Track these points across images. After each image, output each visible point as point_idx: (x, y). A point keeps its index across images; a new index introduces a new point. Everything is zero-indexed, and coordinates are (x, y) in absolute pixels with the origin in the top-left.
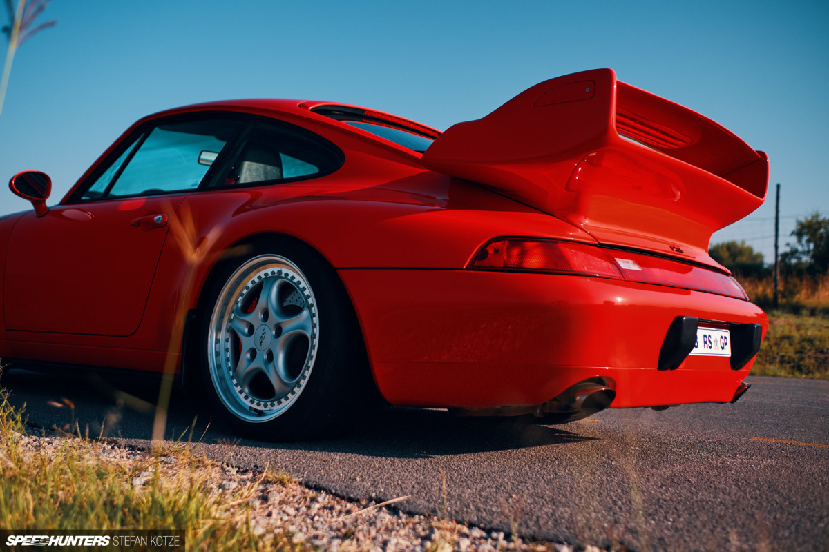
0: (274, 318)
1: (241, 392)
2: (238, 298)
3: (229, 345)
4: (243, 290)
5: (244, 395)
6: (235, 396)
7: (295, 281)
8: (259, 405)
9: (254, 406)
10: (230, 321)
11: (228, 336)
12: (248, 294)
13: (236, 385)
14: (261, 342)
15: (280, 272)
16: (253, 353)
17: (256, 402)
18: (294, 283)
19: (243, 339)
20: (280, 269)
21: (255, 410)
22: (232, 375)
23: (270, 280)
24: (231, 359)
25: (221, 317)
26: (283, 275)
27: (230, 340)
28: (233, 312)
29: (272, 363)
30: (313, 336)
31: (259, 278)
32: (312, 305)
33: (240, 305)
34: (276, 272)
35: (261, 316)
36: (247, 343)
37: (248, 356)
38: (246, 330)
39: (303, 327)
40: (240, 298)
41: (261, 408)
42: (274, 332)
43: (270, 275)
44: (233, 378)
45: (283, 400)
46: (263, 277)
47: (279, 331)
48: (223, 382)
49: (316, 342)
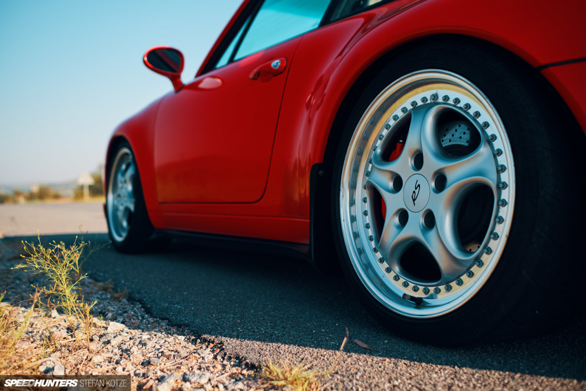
0: (432, 163)
1: (388, 270)
2: (376, 141)
3: (367, 207)
4: (382, 130)
5: (392, 274)
6: (381, 276)
7: (461, 105)
8: (416, 289)
9: (409, 292)
10: (368, 174)
11: (366, 194)
12: (389, 135)
13: (381, 261)
14: (414, 200)
15: (435, 97)
16: (404, 216)
17: (411, 285)
18: (460, 108)
19: (387, 197)
20: (434, 92)
21: (412, 298)
22: (374, 247)
23: (420, 110)
24: (371, 225)
25: (356, 170)
26: (440, 100)
27: (368, 200)
28: (370, 162)
29: (434, 229)
30: (501, 186)
31: (404, 110)
32: (494, 137)
33: (379, 151)
34: (428, 98)
35: (411, 162)
36: (393, 203)
37: (396, 220)
38: (391, 185)
39: (480, 173)
40: (379, 143)
41: (420, 294)
42: (433, 184)
43: (420, 103)
44: (375, 250)
45: (453, 284)
46: (409, 107)
47: (441, 181)
48: (362, 256)
49: (509, 194)
